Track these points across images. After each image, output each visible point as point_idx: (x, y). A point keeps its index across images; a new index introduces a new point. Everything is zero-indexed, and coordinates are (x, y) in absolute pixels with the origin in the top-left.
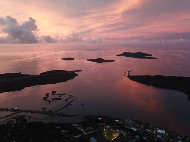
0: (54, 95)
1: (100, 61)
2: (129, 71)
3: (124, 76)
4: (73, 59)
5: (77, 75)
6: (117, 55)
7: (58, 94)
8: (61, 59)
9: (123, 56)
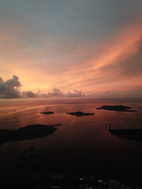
2: (110, 125)
3: (105, 130)
4: (53, 113)
5: (56, 129)
6: (97, 109)
8: (41, 113)
9: (102, 109)
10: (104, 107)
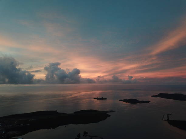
0: (85, 136)
1: (133, 101)
2: (168, 115)
3: (162, 120)
4: (106, 99)
5: (109, 116)
6: (153, 96)
7: (90, 136)
8: (94, 99)
9: (158, 97)
10: (161, 95)
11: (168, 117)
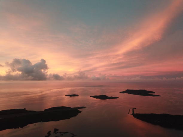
0: (56, 133)
1: (103, 97)
2: (133, 109)
3: (128, 114)
4: (77, 95)
5: (80, 112)
6: (120, 92)
7: (60, 133)
8: (66, 95)
9: (126, 93)
10: (128, 91)
11: (133, 111)
